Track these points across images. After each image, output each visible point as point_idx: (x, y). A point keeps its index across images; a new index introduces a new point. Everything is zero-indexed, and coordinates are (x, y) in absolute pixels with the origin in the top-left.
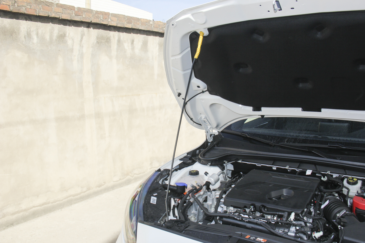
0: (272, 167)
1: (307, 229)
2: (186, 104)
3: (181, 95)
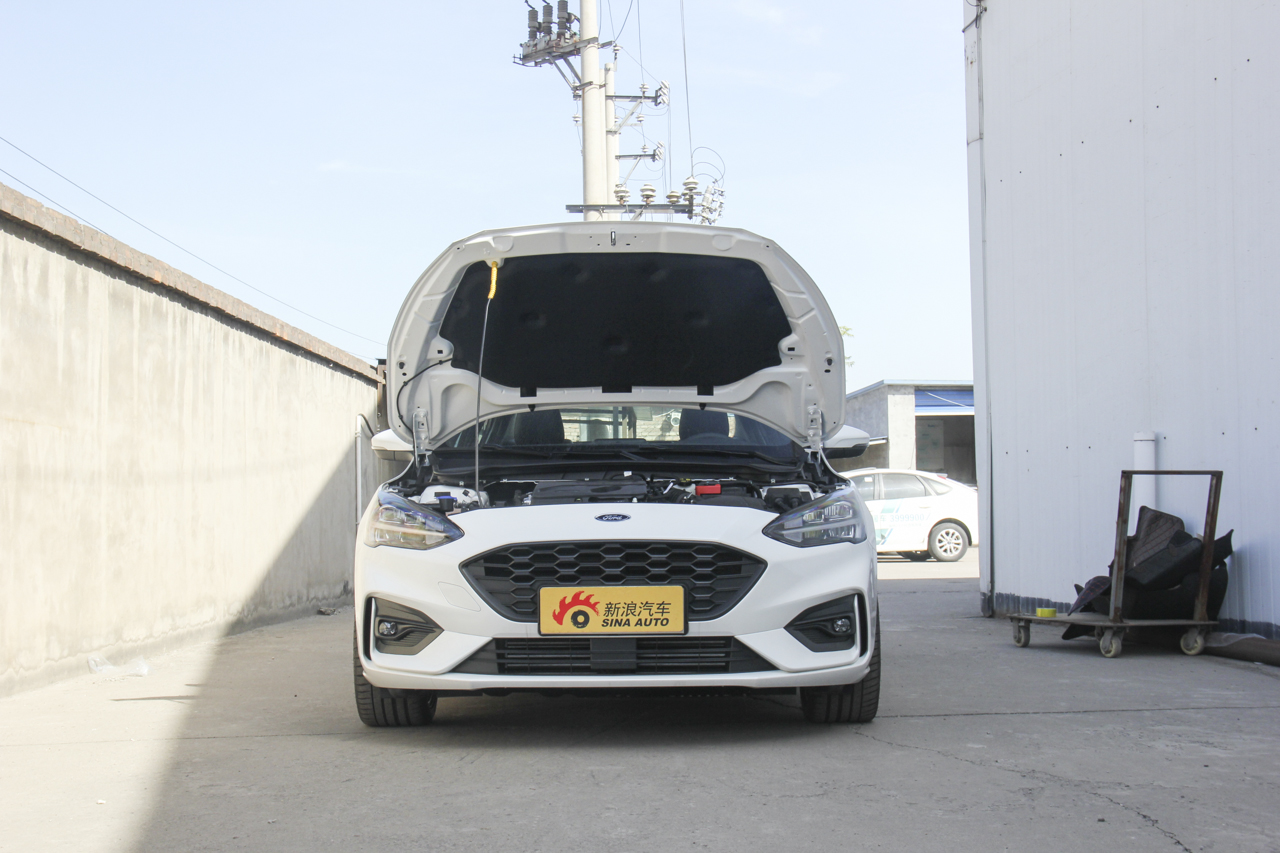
2: (406, 384)
3: (405, 367)
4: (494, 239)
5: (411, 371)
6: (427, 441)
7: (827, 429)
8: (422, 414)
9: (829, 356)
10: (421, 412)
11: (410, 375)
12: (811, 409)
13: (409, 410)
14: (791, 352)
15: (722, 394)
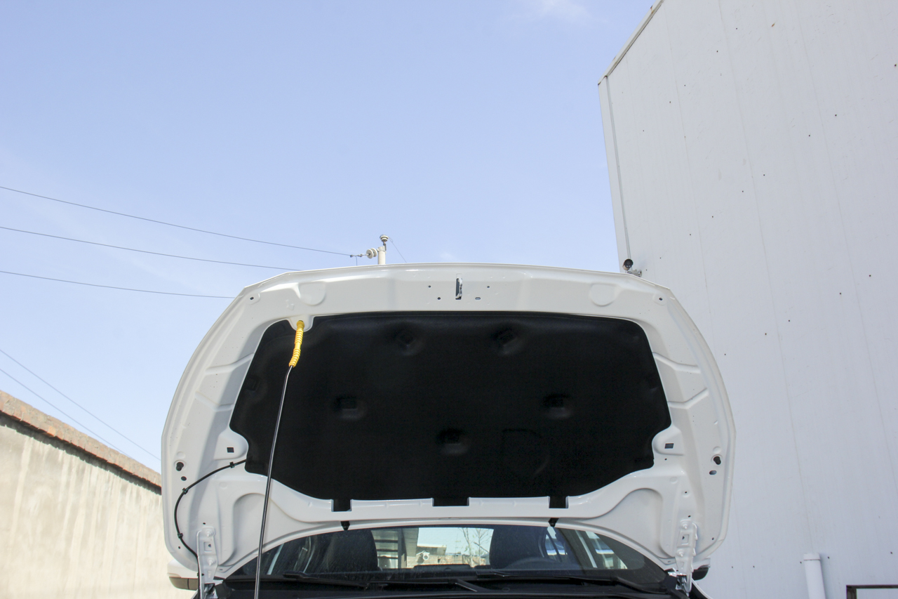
2: (185, 491)
3: (183, 469)
4: (300, 285)
5: (192, 473)
6: (216, 566)
7: (703, 546)
8: (208, 532)
9: (717, 452)
10: (208, 529)
11: (192, 479)
12: (684, 522)
13: (192, 527)
14: (669, 450)
15: (579, 505)
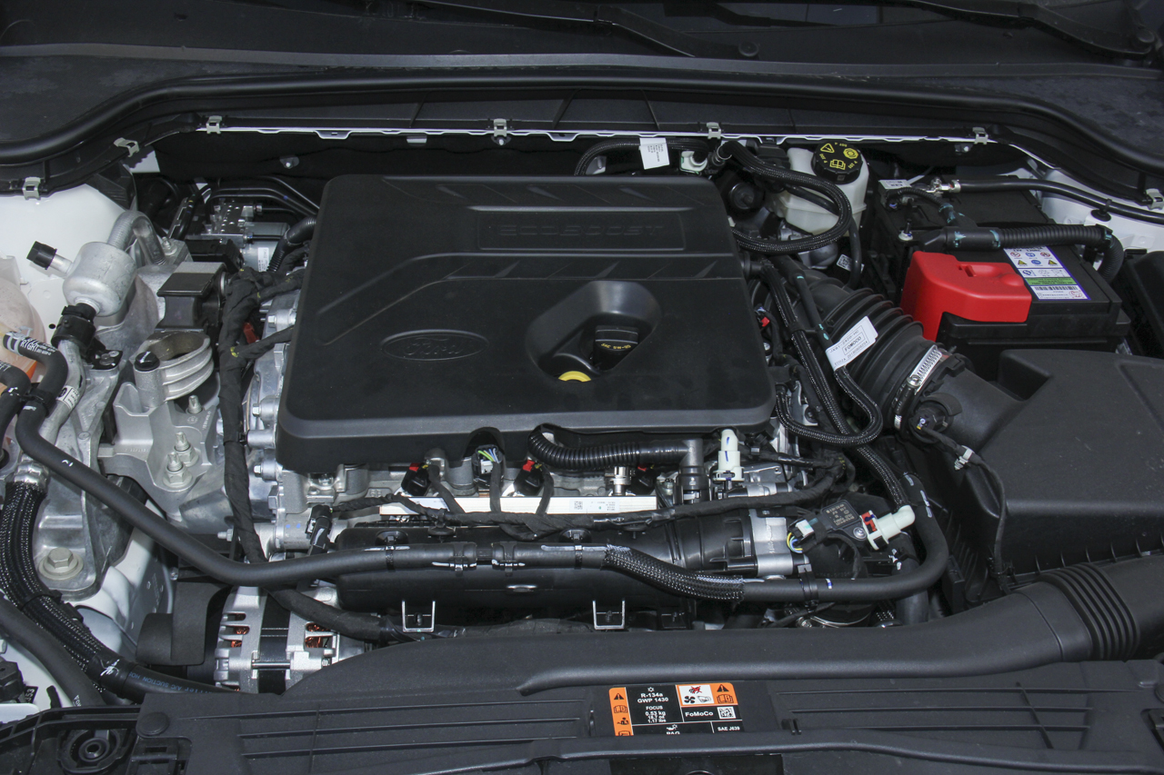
0: (403, 137)
1: (842, 514)
